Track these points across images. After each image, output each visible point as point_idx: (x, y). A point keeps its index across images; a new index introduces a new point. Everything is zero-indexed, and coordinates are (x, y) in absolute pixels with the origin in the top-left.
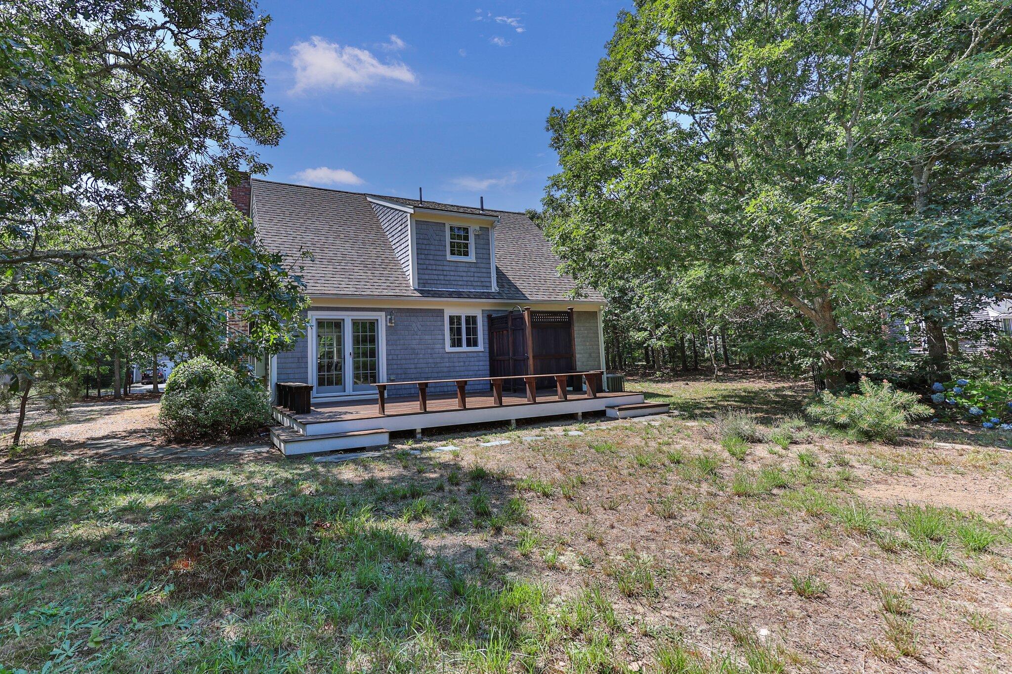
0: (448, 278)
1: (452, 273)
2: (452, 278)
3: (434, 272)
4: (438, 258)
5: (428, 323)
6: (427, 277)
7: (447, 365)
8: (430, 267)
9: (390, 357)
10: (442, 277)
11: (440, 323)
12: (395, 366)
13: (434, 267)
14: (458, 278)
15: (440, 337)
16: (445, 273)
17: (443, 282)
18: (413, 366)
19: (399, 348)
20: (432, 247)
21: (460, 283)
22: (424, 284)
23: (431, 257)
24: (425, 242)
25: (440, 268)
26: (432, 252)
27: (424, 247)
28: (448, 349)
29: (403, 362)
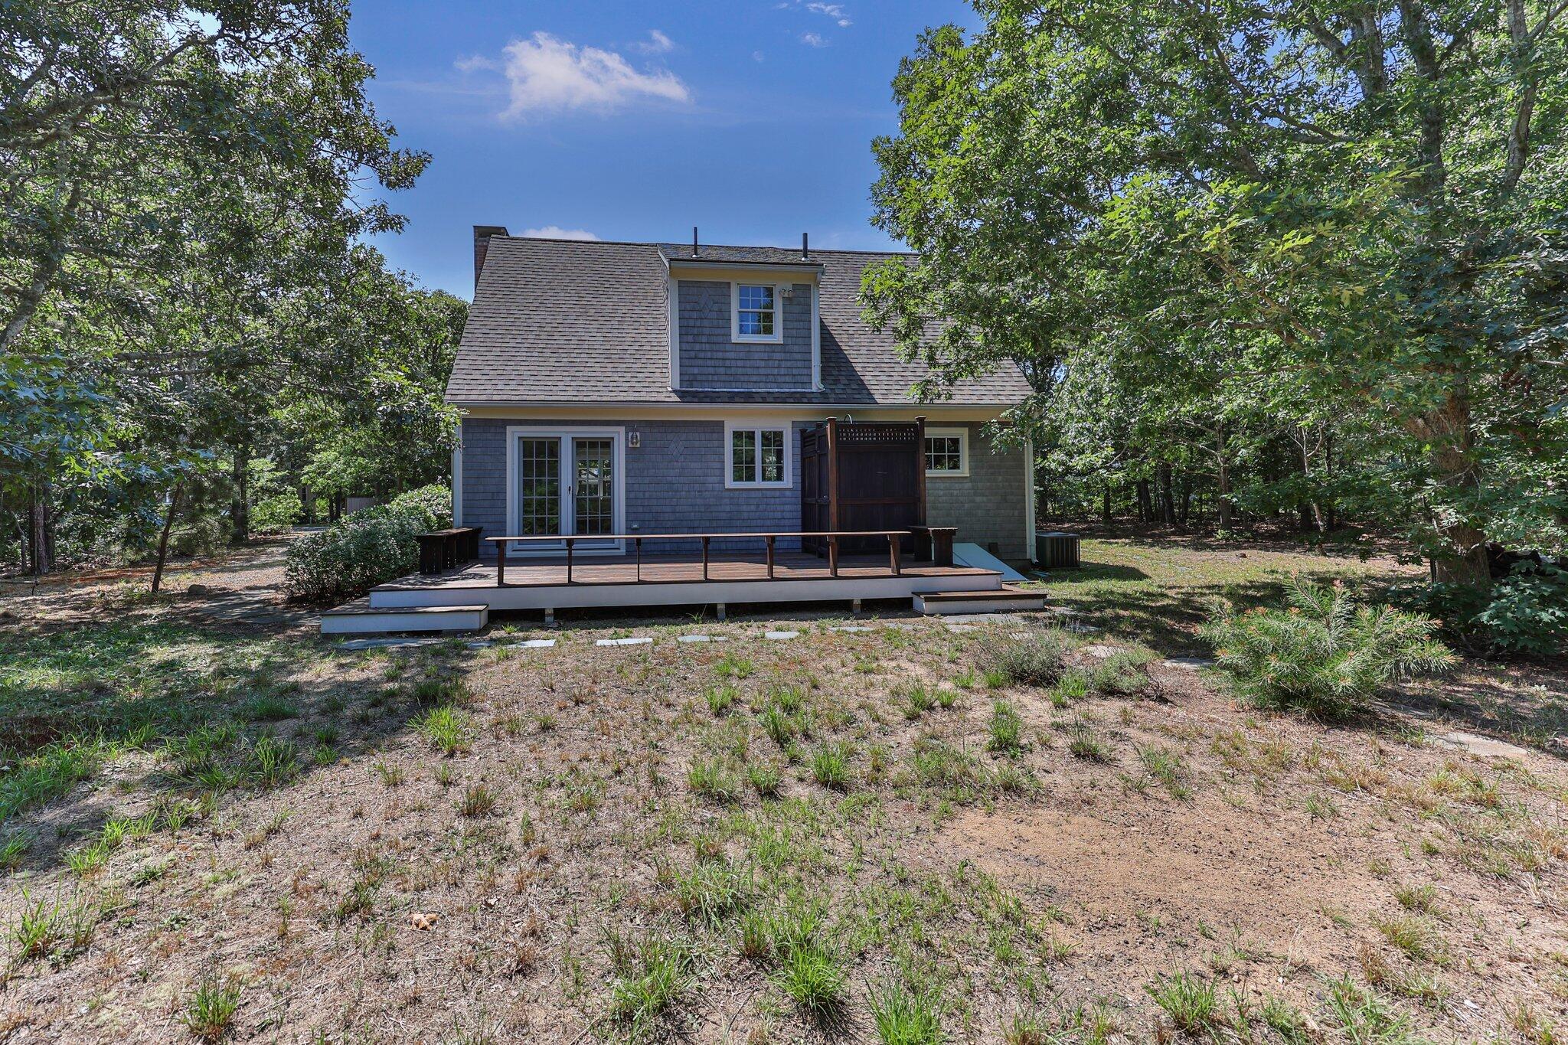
0: (733, 371)
1: (740, 363)
2: (740, 371)
3: (709, 363)
4: (715, 339)
5: (697, 444)
6: (696, 371)
7: (728, 509)
8: (702, 355)
9: (632, 495)
10: (722, 370)
11: (716, 443)
12: (641, 509)
13: (709, 354)
14: (750, 371)
15: (717, 465)
16: (728, 363)
17: (723, 378)
18: (669, 509)
19: (647, 480)
20: (706, 323)
21: (754, 379)
22: (691, 383)
23: (704, 339)
24: (695, 315)
25: (720, 355)
26: (707, 331)
27: (691, 323)
28: (729, 483)
29: (654, 502)
